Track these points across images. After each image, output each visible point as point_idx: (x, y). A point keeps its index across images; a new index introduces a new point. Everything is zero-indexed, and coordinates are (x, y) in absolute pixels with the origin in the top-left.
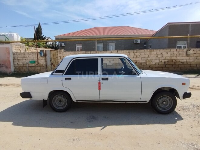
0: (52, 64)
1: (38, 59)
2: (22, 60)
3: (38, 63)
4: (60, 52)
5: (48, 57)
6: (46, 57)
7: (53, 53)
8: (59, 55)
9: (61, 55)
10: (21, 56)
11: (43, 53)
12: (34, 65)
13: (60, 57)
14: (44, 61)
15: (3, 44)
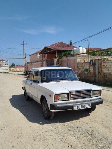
0: (99, 73)
1: (89, 67)
2: (81, 68)
3: (89, 71)
4: (104, 61)
5: (97, 66)
6: (95, 66)
7: (100, 62)
8: (103, 64)
9: (105, 64)
10: (80, 65)
11: (92, 62)
12: (87, 73)
13: (104, 66)
14: (93, 69)
15: (73, 56)
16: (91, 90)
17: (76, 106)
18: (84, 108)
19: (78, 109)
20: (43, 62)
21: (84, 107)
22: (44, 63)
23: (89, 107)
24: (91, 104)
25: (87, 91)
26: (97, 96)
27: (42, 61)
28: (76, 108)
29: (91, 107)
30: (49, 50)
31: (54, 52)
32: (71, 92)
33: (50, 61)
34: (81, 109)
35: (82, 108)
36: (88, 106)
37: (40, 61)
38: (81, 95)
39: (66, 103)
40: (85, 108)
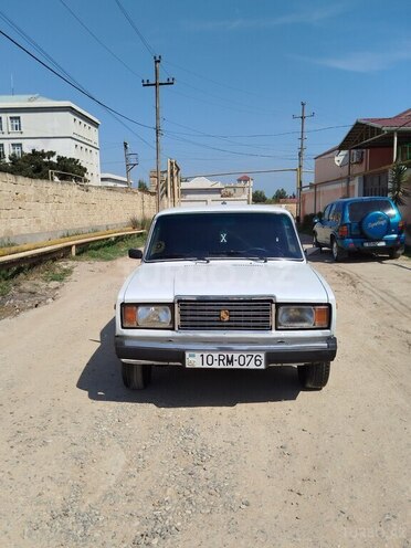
16: (270, 300)
17: (198, 355)
18: (230, 366)
19: (206, 366)
20: (351, 183)
21: (230, 361)
22: (354, 186)
24: (263, 355)
25: (251, 301)
26: (311, 326)
27: (349, 178)
28: (194, 361)
29: (263, 367)
30: (373, 135)
31: (386, 142)
32: (179, 301)
33: (376, 180)
34: (216, 365)
35: (222, 366)
36: (247, 360)
37: (341, 178)
38: (223, 314)
39: (169, 340)
40: (236, 365)
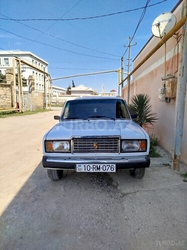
16: (118, 138)
17: (83, 166)
21: (99, 169)
23: (109, 171)
26: (138, 150)
28: (81, 168)
29: (115, 171)
32: (73, 139)
34: (91, 171)
36: (107, 168)
38: (95, 145)
40: (101, 171)
